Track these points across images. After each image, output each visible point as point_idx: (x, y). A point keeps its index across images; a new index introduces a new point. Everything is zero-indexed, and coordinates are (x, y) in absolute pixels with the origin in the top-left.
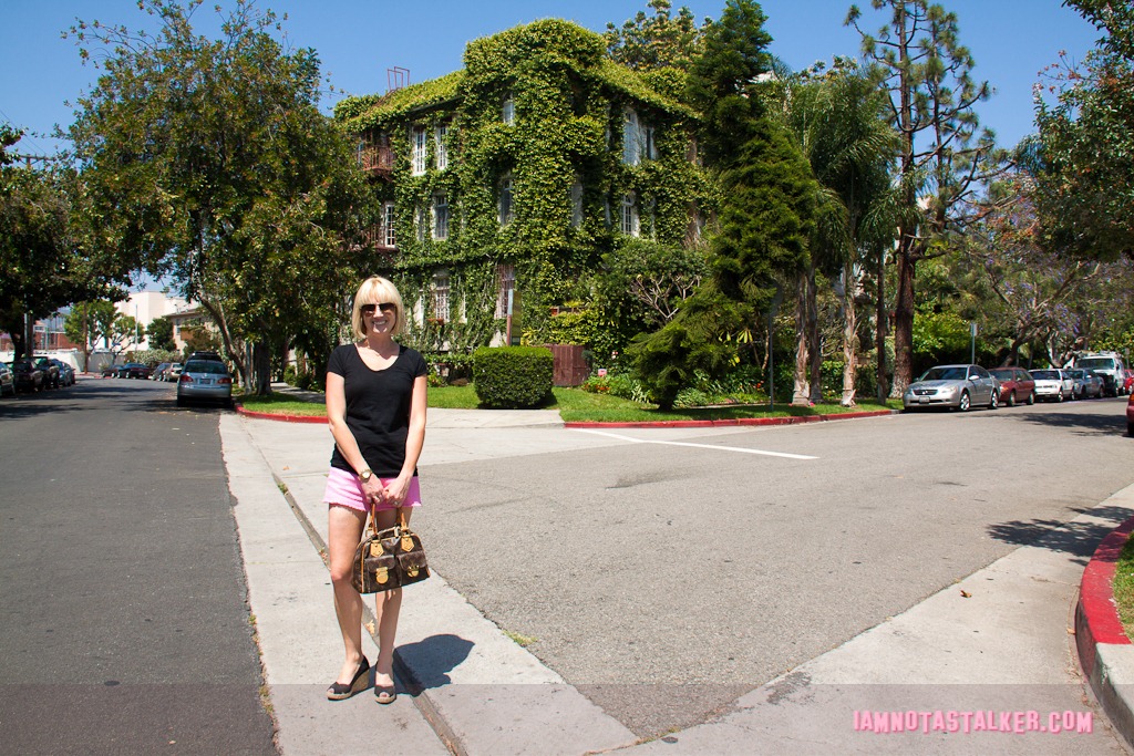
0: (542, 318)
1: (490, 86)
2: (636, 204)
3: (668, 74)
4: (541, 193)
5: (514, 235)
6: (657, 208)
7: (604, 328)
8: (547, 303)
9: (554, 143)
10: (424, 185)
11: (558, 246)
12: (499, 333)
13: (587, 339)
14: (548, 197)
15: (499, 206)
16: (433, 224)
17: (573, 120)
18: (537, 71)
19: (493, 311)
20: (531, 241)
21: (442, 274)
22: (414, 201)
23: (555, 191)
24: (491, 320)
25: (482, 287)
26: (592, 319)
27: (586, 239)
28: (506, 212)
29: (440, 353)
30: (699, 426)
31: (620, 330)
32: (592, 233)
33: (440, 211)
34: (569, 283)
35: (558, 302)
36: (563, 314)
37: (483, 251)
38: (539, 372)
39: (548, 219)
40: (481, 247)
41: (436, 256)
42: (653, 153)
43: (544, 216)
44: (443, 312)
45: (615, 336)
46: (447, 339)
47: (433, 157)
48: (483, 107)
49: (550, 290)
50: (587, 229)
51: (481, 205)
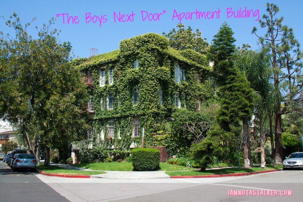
0: (150, 137)
1: (129, 56)
2: (179, 96)
3: (189, 51)
4: (148, 93)
5: (139, 108)
6: (186, 97)
7: (173, 141)
8: (151, 132)
9: (153, 76)
10: (105, 90)
11: (155, 112)
12: (133, 143)
13: (167, 145)
14: (151, 94)
16: (108, 104)
17: (159, 68)
18: (147, 51)
19: (131, 135)
20: (145, 110)
21: (111, 121)
22: (101, 95)
23: (154, 93)
24: (131, 138)
25: (127, 126)
26: (169, 138)
27: (164, 109)
28: (136, 100)
29: (110, 150)
30: (217, 177)
31: (179, 141)
32: (166, 107)
33: (110, 99)
34: (159, 125)
35: (155, 131)
36: (158, 136)
37: (128, 113)
38: (155, 157)
39: (151, 102)
40: (127, 112)
41: (109, 115)
42: (184, 78)
43: (150, 101)
44: (111, 134)
45: (177, 144)
46: (113, 145)
47: (108, 80)
48: (127, 63)
49: (152, 127)
50: (164, 106)
51: (126, 97)
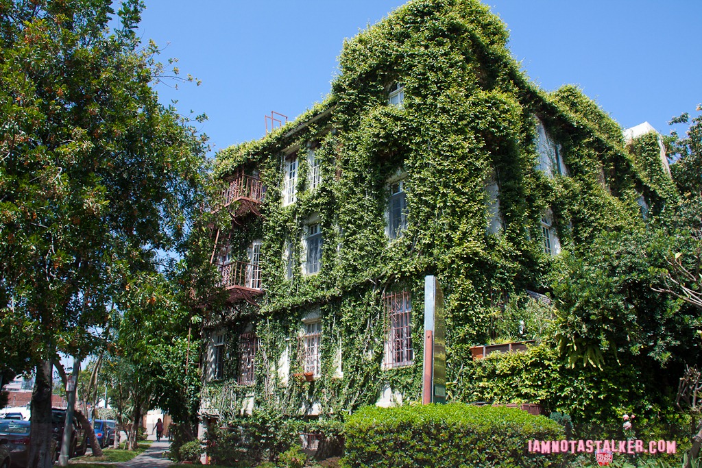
0: (457, 365)
2: (554, 225)
6: (576, 232)
7: (574, 373)
8: (464, 341)
10: (295, 212)
12: (388, 391)
13: (543, 394)
15: (386, 215)
16: (304, 257)
17: (483, 95)
19: (379, 357)
21: (313, 316)
22: (283, 234)
24: (377, 371)
25: (364, 326)
28: (396, 222)
29: (308, 418)
33: (313, 242)
35: (481, 338)
37: (366, 275)
40: (362, 270)
42: (563, 170)
44: (312, 364)
46: (317, 400)
